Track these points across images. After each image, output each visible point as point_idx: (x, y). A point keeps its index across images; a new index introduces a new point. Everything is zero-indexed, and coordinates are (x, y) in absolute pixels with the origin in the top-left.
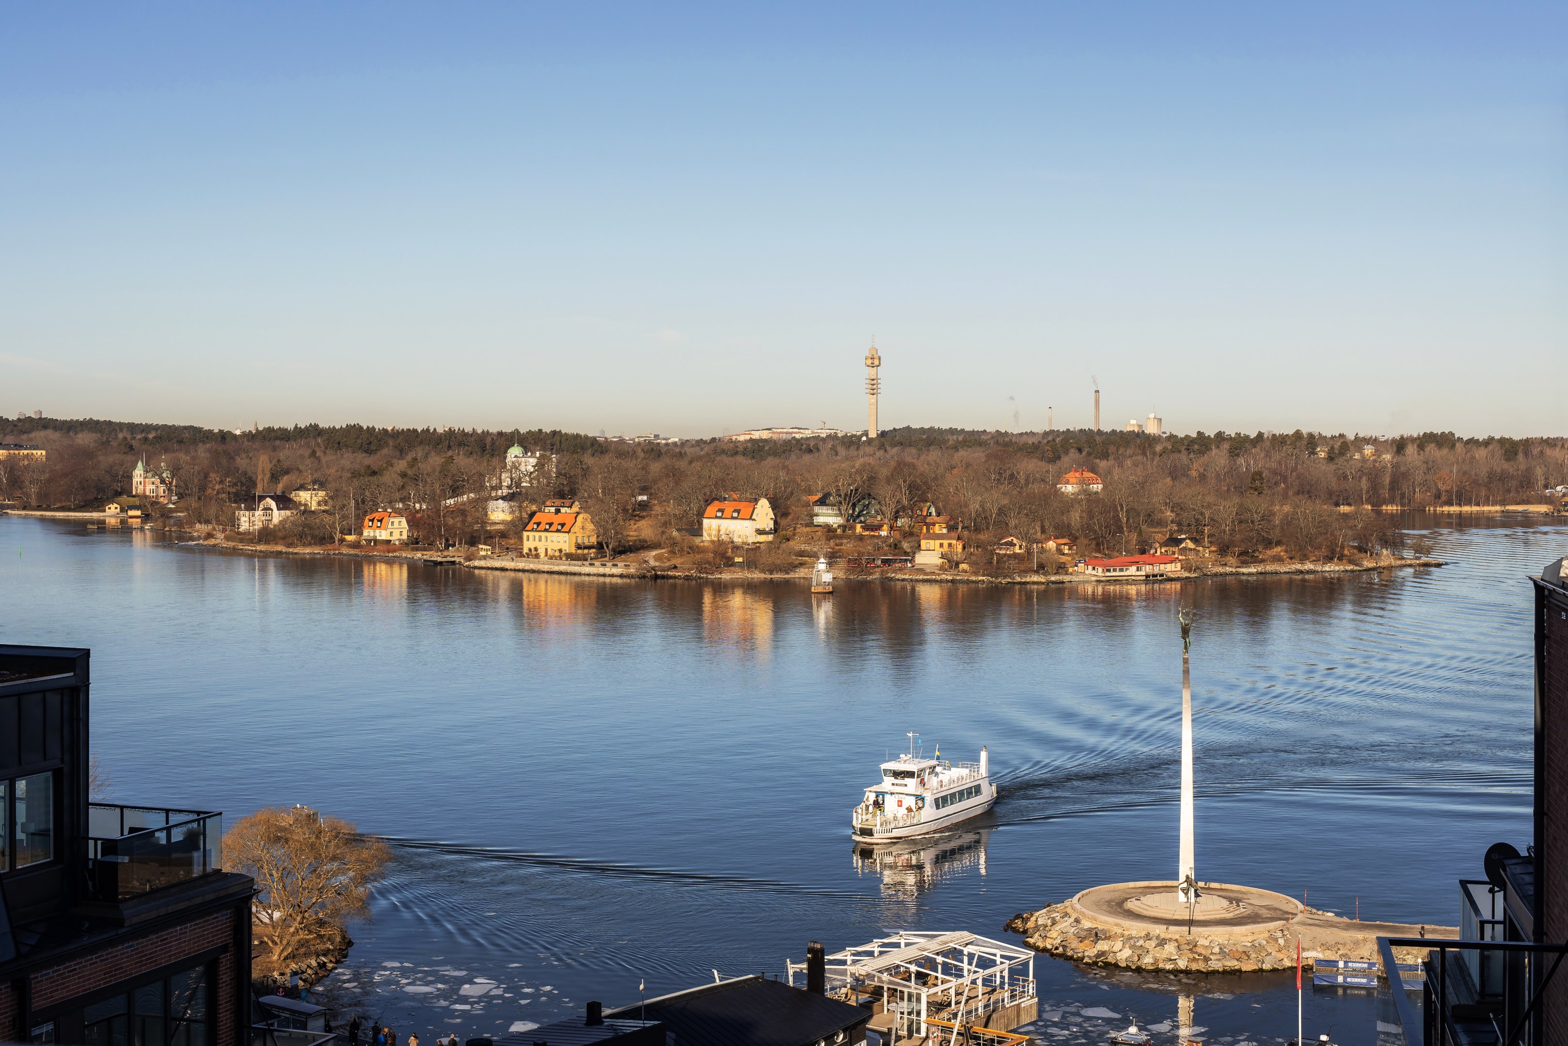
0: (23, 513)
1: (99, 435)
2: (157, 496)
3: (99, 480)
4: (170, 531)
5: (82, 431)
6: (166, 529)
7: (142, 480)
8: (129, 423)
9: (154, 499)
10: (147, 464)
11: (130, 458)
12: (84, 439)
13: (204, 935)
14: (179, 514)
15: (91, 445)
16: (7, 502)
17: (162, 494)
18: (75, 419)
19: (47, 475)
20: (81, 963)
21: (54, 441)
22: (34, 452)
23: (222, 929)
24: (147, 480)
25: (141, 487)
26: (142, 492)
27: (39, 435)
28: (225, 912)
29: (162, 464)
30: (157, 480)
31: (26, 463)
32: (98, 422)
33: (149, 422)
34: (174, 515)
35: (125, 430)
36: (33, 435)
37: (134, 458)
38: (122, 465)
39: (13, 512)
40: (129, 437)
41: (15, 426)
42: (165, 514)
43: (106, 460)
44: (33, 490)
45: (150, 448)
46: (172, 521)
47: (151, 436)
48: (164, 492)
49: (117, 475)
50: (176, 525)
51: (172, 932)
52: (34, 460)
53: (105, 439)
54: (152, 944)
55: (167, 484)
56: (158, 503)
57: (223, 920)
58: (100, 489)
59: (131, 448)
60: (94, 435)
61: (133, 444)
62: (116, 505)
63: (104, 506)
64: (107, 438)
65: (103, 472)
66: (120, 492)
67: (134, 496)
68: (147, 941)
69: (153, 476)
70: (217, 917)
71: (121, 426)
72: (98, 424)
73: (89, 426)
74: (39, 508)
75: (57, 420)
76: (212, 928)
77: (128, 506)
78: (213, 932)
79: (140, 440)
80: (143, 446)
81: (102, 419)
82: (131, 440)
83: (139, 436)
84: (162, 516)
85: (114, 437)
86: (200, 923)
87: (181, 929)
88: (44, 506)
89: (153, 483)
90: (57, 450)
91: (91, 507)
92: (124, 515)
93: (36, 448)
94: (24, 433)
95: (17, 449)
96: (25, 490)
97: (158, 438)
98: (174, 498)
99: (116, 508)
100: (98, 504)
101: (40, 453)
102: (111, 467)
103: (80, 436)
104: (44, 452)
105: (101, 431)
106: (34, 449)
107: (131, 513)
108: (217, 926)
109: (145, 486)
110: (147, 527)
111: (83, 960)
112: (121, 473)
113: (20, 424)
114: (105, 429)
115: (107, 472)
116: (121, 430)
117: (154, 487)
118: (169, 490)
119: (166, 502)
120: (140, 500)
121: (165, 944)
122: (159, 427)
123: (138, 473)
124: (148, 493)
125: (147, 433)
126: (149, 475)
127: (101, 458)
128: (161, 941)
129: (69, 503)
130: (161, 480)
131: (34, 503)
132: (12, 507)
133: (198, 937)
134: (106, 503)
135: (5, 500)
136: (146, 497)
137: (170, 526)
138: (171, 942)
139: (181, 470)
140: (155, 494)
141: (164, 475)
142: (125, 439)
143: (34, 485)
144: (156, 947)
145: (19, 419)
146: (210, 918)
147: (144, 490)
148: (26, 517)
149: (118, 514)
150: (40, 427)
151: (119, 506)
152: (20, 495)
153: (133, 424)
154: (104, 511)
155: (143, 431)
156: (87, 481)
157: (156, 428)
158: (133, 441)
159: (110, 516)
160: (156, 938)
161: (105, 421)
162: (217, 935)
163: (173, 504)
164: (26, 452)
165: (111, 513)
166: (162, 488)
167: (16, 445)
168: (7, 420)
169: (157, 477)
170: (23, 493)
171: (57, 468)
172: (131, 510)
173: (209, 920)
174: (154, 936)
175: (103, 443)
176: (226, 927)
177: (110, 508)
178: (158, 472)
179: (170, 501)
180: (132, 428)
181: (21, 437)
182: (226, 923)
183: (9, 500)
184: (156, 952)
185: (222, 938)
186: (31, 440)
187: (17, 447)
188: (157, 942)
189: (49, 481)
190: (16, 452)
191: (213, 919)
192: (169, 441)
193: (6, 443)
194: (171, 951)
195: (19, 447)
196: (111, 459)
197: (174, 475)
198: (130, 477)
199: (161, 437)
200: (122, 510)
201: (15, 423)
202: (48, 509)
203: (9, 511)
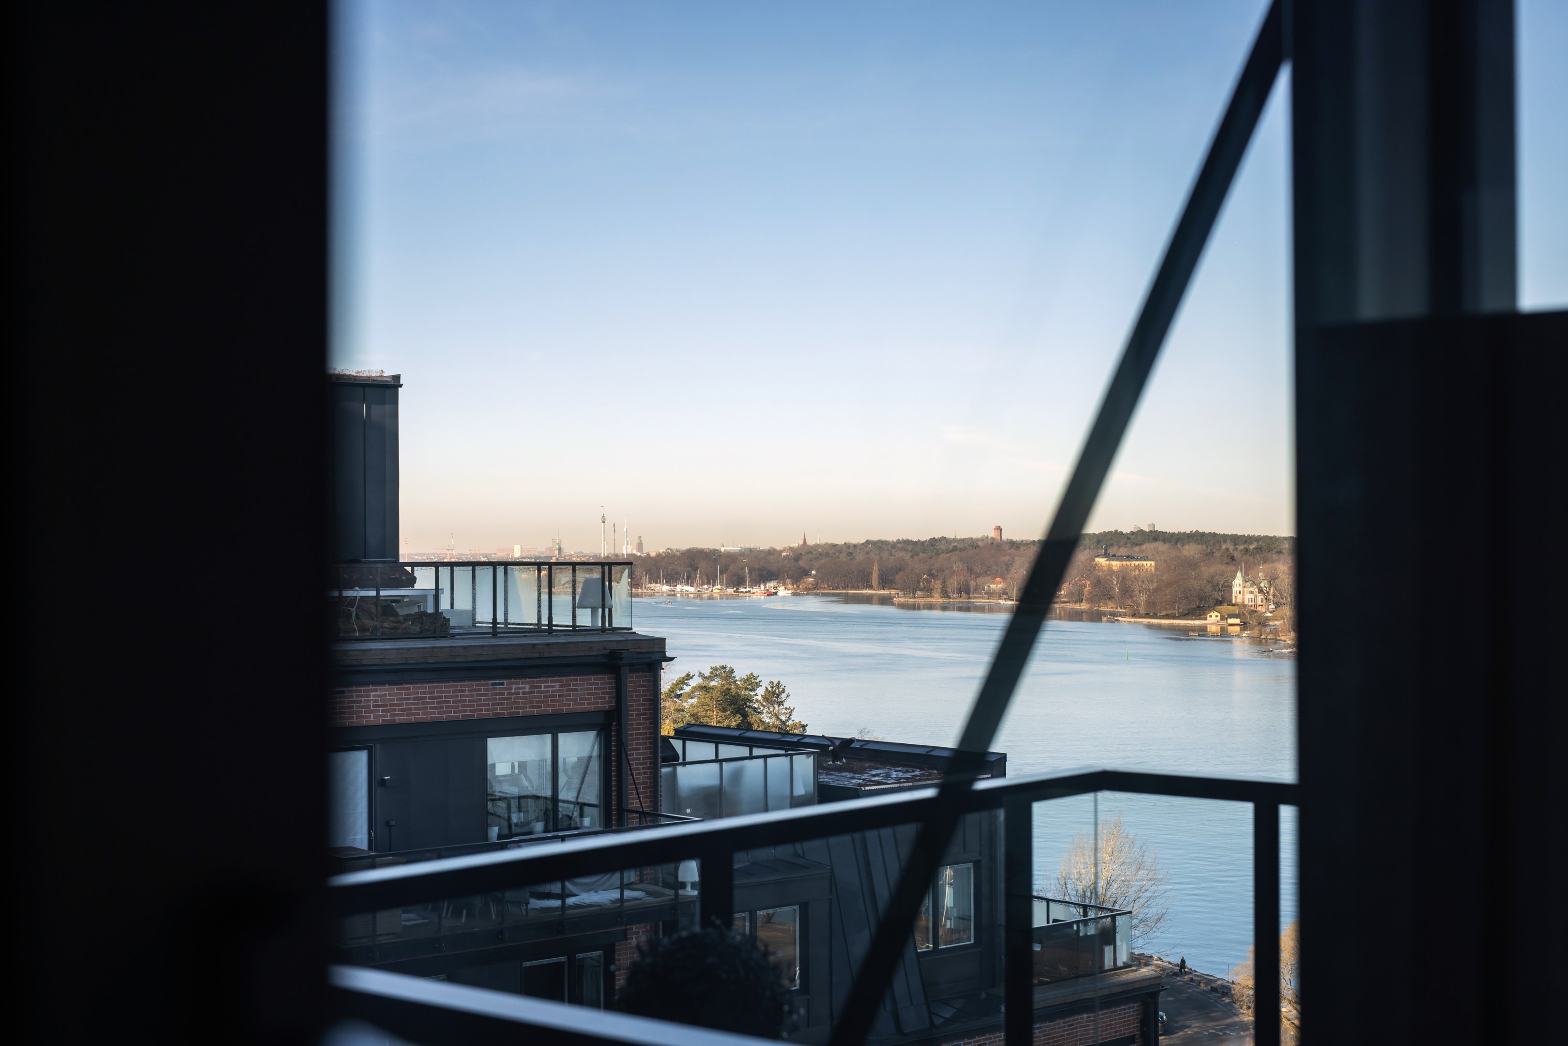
0: (1133, 620)
1: (1204, 547)
2: (1255, 605)
3: (1201, 589)
4: (1266, 639)
5: (1189, 542)
6: (1262, 637)
7: (1241, 589)
8: (1232, 535)
9: (1252, 608)
10: (1246, 574)
11: (1231, 568)
12: (1190, 550)
13: (1111, 1025)
14: (1276, 622)
15: (1196, 556)
16: (1119, 610)
17: (1260, 603)
18: (1182, 531)
19: (1155, 585)
20: (991, 1038)
21: (1163, 552)
22: (1145, 563)
23: (1129, 1021)
24: (1246, 589)
25: (1240, 596)
26: (1241, 601)
27: (1149, 547)
28: (1132, 1005)
29: (1260, 574)
30: (1255, 589)
31: (1137, 573)
32: (1203, 534)
33: (1251, 534)
34: (1271, 623)
35: (1228, 541)
36: (1144, 547)
37: (1233, 568)
38: (1222, 575)
39: (1124, 619)
40: (1231, 548)
41: (1129, 538)
42: (1263, 623)
43: (1209, 570)
44: (1142, 599)
45: (1251, 559)
46: (1268, 630)
47: (1252, 547)
48: (1262, 601)
49: (1218, 584)
50: (1272, 633)
51: (1078, 1019)
52: (1145, 570)
53: (1209, 550)
54: (1059, 1028)
55: (1265, 594)
56: (1256, 611)
57: (1130, 1012)
58: (1201, 599)
59: (1233, 558)
60: (1200, 546)
61: (1235, 555)
62: (1216, 613)
63: (1205, 614)
64: (1211, 550)
65: (1205, 582)
66: (1221, 601)
67: (1233, 605)
68: (1054, 1025)
69: (1251, 586)
70: (1125, 1009)
71: (1225, 538)
72: (1203, 536)
73: (1195, 538)
74: (1147, 615)
75: (1166, 533)
76: (1120, 1019)
77: (1228, 615)
78: (1121, 1023)
79: (1241, 550)
80: (1244, 557)
81: (1207, 531)
82: (1233, 551)
83: (1241, 547)
84: (1259, 624)
85: (1218, 548)
86: (1107, 1013)
87: (1087, 1017)
88: (1151, 614)
89: (1251, 593)
90: (1165, 561)
91: (1194, 615)
92: (1224, 623)
93: (1146, 559)
94: (1137, 545)
95: (1128, 561)
96: (1135, 599)
97: (1259, 549)
98: (1272, 607)
99: (1217, 616)
100: (1200, 611)
101: (1149, 564)
102: (1213, 577)
103: (1186, 547)
104: (1153, 563)
105: (1207, 543)
106: (1145, 560)
107: (1231, 621)
108: (1125, 1018)
109: (1244, 595)
110: (1244, 635)
111: (992, 1036)
112: (1222, 583)
113: (1132, 537)
114: (1210, 540)
115: (1209, 582)
116: (1225, 542)
117: (1252, 596)
118: (1266, 599)
119: (1264, 610)
120: (1239, 609)
121: (1072, 1029)
122: (1261, 539)
123: (1238, 583)
124: (1246, 602)
125: (1249, 544)
126: (1248, 584)
127: (1203, 569)
128: (1069, 1026)
129: (1173, 612)
130: (1259, 589)
131: (1142, 612)
132: (1124, 615)
133: (1106, 1026)
134: (1207, 612)
135: (1117, 609)
136: (1245, 606)
137: (1266, 633)
138: (1077, 1028)
139: (1276, 580)
140: (1253, 603)
141: (1262, 585)
142: (1227, 549)
143: (1143, 594)
144: (1064, 1031)
145: (1132, 533)
146: (1118, 1009)
147: (1243, 599)
148: (1135, 623)
149: (1218, 622)
150: (1150, 540)
151: (1219, 615)
152: (1131, 604)
153: (1236, 535)
154: (1206, 619)
155: (1245, 542)
156: (1190, 590)
157: (1258, 539)
158: (1235, 552)
159: (1212, 624)
160: (1063, 1023)
161: (1210, 533)
162: (1125, 1026)
163: (1271, 612)
164: (1137, 563)
165: (1213, 620)
166: (1260, 598)
167: (1128, 557)
168: (1121, 533)
169: (1255, 587)
170: (1133, 602)
171: (1164, 578)
172: (1230, 618)
173: (1117, 1011)
174: (1061, 1021)
175: (1207, 554)
176: (1134, 1019)
177: (1211, 616)
178: (1256, 582)
179: (1268, 610)
180: (1235, 539)
181: (1134, 549)
182: (1133, 1016)
183: (1121, 608)
184: (1063, 1035)
185: (1130, 1029)
186: (1142, 551)
187: (1129, 559)
188: (1065, 1027)
189: (1156, 590)
190: (1128, 563)
191: (1120, 1010)
192: (1269, 551)
193: (1120, 555)
194: (1076, 1036)
195: (1130, 558)
196: (1212, 570)
197: (1271, 584)
198: (1230, 587)
199: (1261, 548)
200: (1222, 618)
201: (1128, 536)
202: (1155, 616)
203: (1120, 618)
